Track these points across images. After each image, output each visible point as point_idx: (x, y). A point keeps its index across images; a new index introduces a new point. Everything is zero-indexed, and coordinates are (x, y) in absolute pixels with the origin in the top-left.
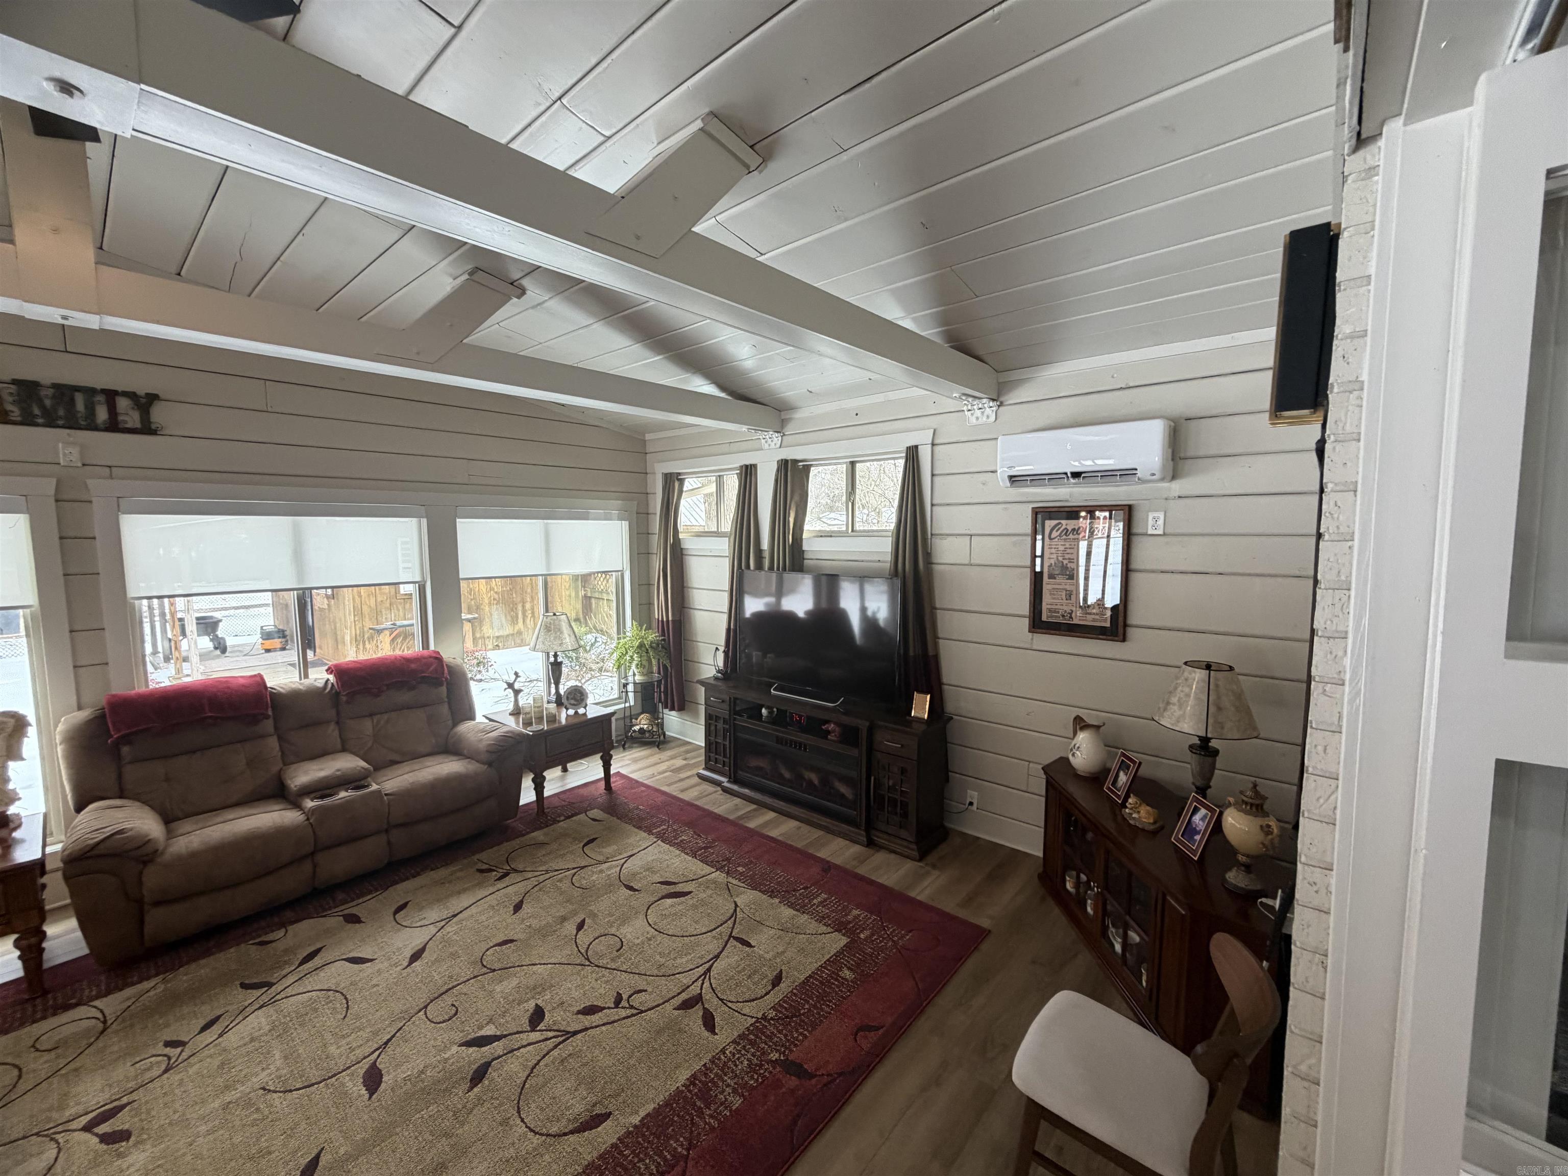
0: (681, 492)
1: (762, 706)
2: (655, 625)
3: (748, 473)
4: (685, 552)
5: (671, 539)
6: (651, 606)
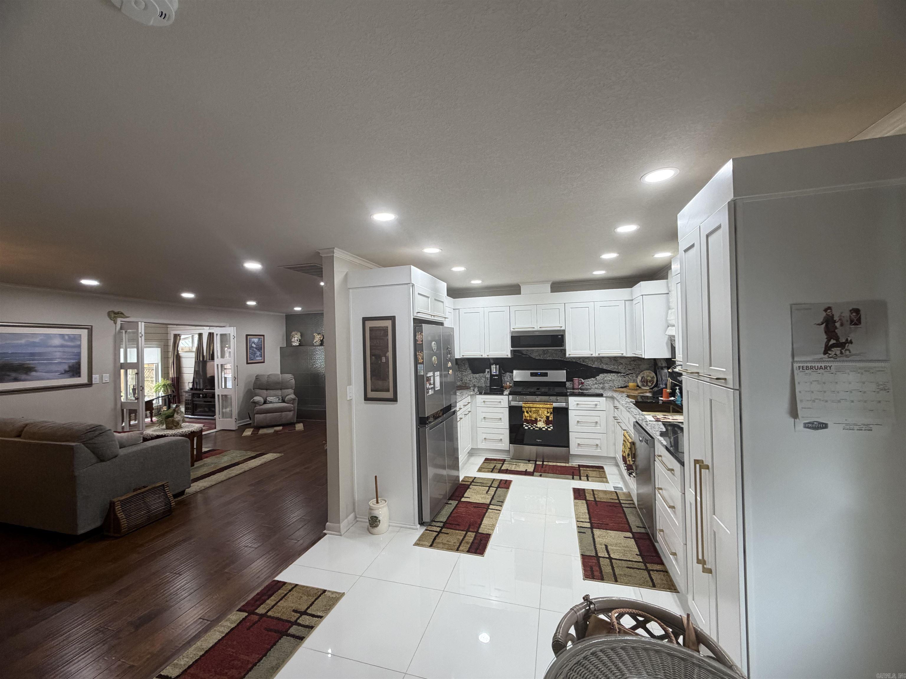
0: (180, 339)
1: (200, 394)
2: (170, 379)
3: (200, 335)
4: (181, 357)
5: (176, 353)
6: (168, 373)
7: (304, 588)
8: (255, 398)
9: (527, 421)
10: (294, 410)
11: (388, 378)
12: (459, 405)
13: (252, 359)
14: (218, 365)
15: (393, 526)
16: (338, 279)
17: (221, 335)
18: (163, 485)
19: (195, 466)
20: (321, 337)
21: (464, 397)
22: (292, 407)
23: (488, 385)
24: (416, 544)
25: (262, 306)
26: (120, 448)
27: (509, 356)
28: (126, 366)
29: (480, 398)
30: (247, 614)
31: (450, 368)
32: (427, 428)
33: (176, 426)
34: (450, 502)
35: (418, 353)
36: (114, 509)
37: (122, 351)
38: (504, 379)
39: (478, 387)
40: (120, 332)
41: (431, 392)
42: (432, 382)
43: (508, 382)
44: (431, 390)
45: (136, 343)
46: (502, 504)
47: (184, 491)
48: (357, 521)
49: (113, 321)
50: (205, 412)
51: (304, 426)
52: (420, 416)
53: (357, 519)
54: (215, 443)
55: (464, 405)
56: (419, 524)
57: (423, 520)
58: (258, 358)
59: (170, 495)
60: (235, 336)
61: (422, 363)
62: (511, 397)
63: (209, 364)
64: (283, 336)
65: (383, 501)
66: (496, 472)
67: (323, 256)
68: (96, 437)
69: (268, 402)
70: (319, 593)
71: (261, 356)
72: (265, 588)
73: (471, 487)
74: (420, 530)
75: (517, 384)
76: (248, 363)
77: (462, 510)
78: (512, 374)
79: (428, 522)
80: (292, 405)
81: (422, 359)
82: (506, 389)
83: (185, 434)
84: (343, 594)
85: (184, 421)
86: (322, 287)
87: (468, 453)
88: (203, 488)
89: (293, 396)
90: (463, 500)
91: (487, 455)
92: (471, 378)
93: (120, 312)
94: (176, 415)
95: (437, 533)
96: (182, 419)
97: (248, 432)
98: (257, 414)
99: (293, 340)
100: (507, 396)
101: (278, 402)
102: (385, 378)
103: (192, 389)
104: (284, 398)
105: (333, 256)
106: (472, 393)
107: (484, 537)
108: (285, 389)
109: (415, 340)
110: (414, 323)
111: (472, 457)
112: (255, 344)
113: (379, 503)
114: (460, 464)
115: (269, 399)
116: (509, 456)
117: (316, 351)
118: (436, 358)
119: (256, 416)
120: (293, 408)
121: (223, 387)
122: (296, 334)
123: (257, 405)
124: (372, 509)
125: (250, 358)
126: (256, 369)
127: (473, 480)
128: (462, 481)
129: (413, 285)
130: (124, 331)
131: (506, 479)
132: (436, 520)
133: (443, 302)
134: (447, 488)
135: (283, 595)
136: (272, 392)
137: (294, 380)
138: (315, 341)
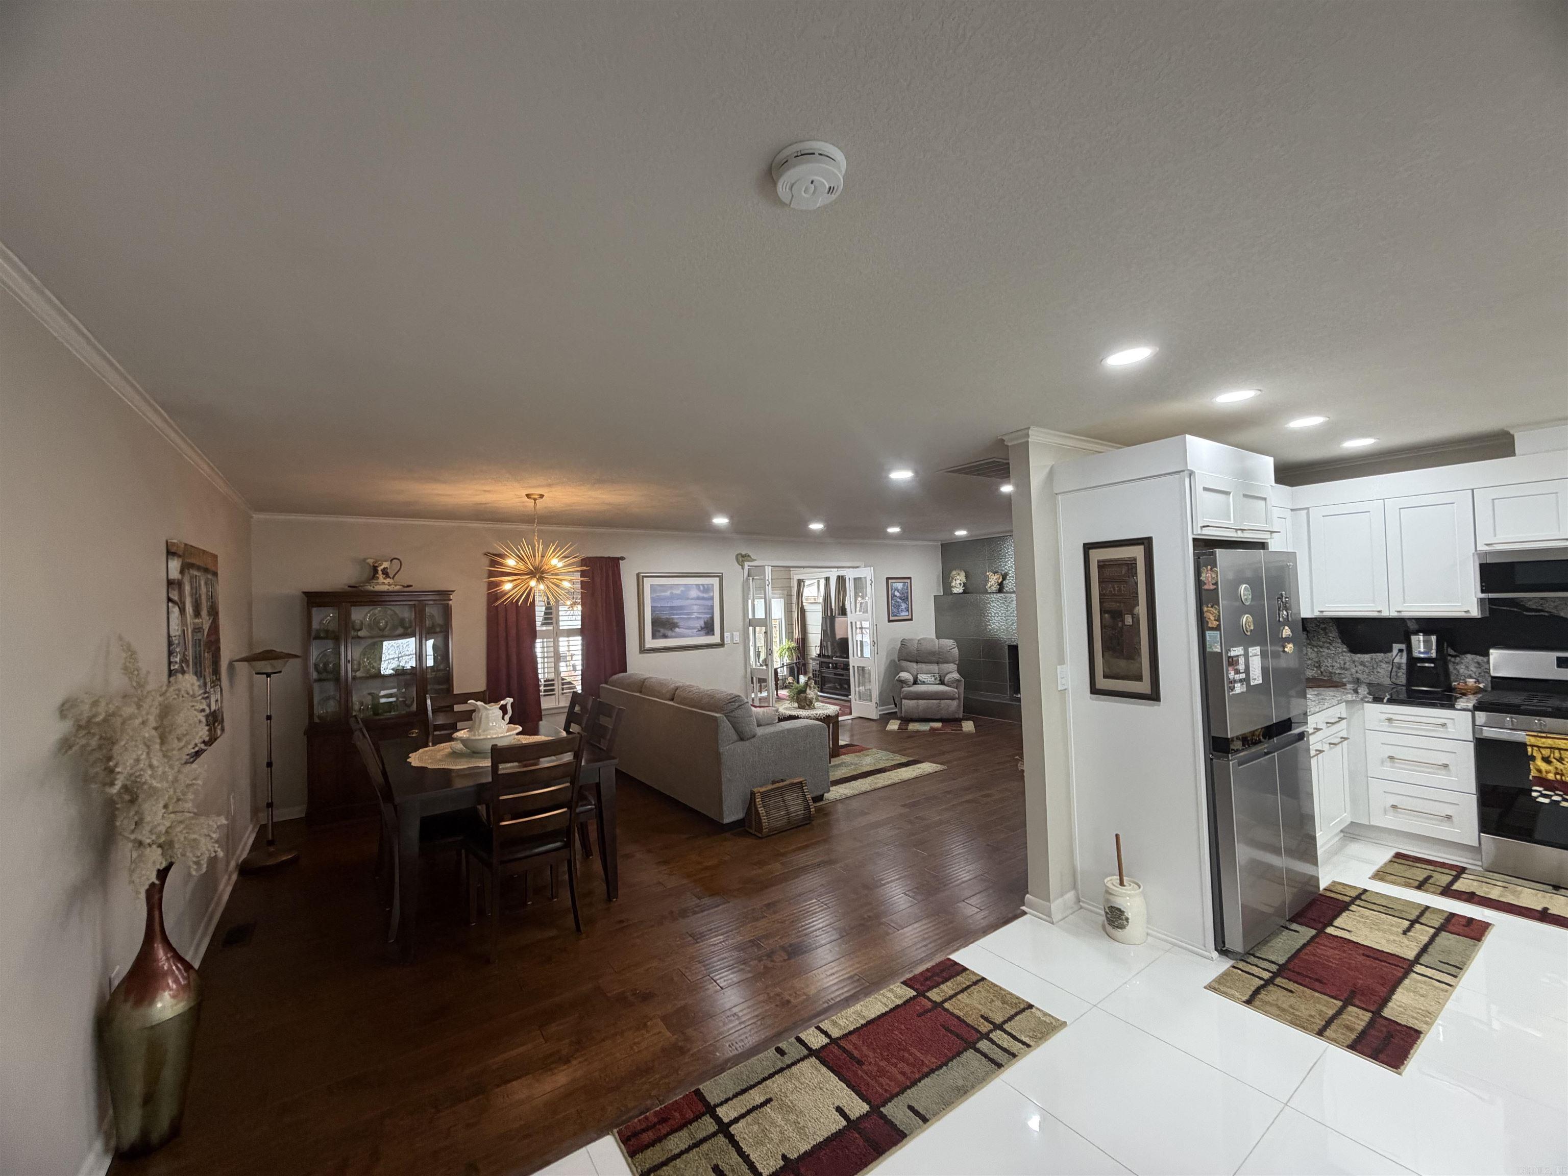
0: (804, 586)
1: (830, 663)
2: (795, 641)
3: (826, 580)
4: (806, 610)
5: (800, 606)
6: (792, 633)
7: (996, 989)
8: (900, 675)
9: (1542, 781)
10: (959, 698)
11: (1140, 655)
12: (1313, 721)
13: (895, 614)
14: (851, 623)
15: (1156, 937)
16: (1036, 480)
17: (855, 579)
18: (801, 783)
19: (833, 764)
20: (999, 579)
21: (1327, 705)
22: (956, 693)
23: (1403, 680)
24: (1209, 987)
25: (908, 533)
26: (758, 726)
27: (1475, 613)
28: (754, 623)
29: (1377, 712)
30: (915, 993)
31: (1288, 640)
32: (1231, 760)
33: (809, 706)
34: (1294, 926)
35: (1205, 609)
36: (755, 800)
37: (750, 601)
38: (1455, 669)
39: (1370, 685)
40: (747, 579)
41: (1239, 688)
42: (1242, 667)
43: (1471, 677)
44: (1239, 685)
45: (763, 592)
46: (1459, 973)
47: (823, 795)
48: (1081, 908)
49: (741, 566)
50: (836, 689)
51: (976, 726)
52: (1213, 734)
53: (1081, 903)
54: (852, 736)
55: (1327, 723)
56: (1216, 949)
57: (1226, 945)
58: (903, 614)
59: (809, 797)
60: (872, 579)
61: (1218, 628)
62: (1481, 717)
63: (839, 620)
64: (938, 578)
65: (1132, 884)
66: (1434, 893)
67: (1010, 444)
68: (736, 709)
69: (920, 682)
70: (1022, 1007)
71: (908, 610)
72: (938, 965)
73: (1353, 907)
74: (1221, 965)
75: (1500, 683)
76: (890, 621)
77: (1326, 952)
78: (1485, 659)
79: (1237, 953)
80: (956, 690)
81: (1215, 620)
82: (1464, 694)
83: (819, 717)
84: (1064, 1024)
85: (817, 700)
86: (1008, 498)
87: (1342, 831)
88: (844, 797)
89: (956, 676)
90: (1330, 930)
91: (1401, 847)
92: (1345, 664)
93: (747, 555)
94: (808, 691)
95: (1262, 982)
96: (815, 697)
97: (893, 726)
98: (905, 698)
99: (953, 584)
100: (1470, 713)
101: (934, 683)
102: (1133, 653)
103: (819, 655)
104: (942, 678)
105: (1028, 442)
106: (1350, 697)
107: (1398, 1031)
108: (944, 663)
109: (1199, 583)
110: (1194, 546)
111: (1351, 841)
112: (898, 592)
113: (1124, 886)
114: (1319, 852)
115: (921, 677)
116: (1480, 863)
117: (992, 601)
118: (1250, 619)
119: (904, 701)
120: (957, 696)
121: (859, 655)
122: (959, 574)
123: (904, 685)
124: (1111, 894)
125: (892, 613)
126: (902, 630)
127: (1361, 894)
128: (1325, 889)
129: (1191, 474)
130: (751, 578)
131: (1469, 916)
132: (1258, 955)
133: (1265, 499)
134: (1285, 895)
135: (964, 986)
136: (924, 667)
137: (956, 649)
138: (989, 585)
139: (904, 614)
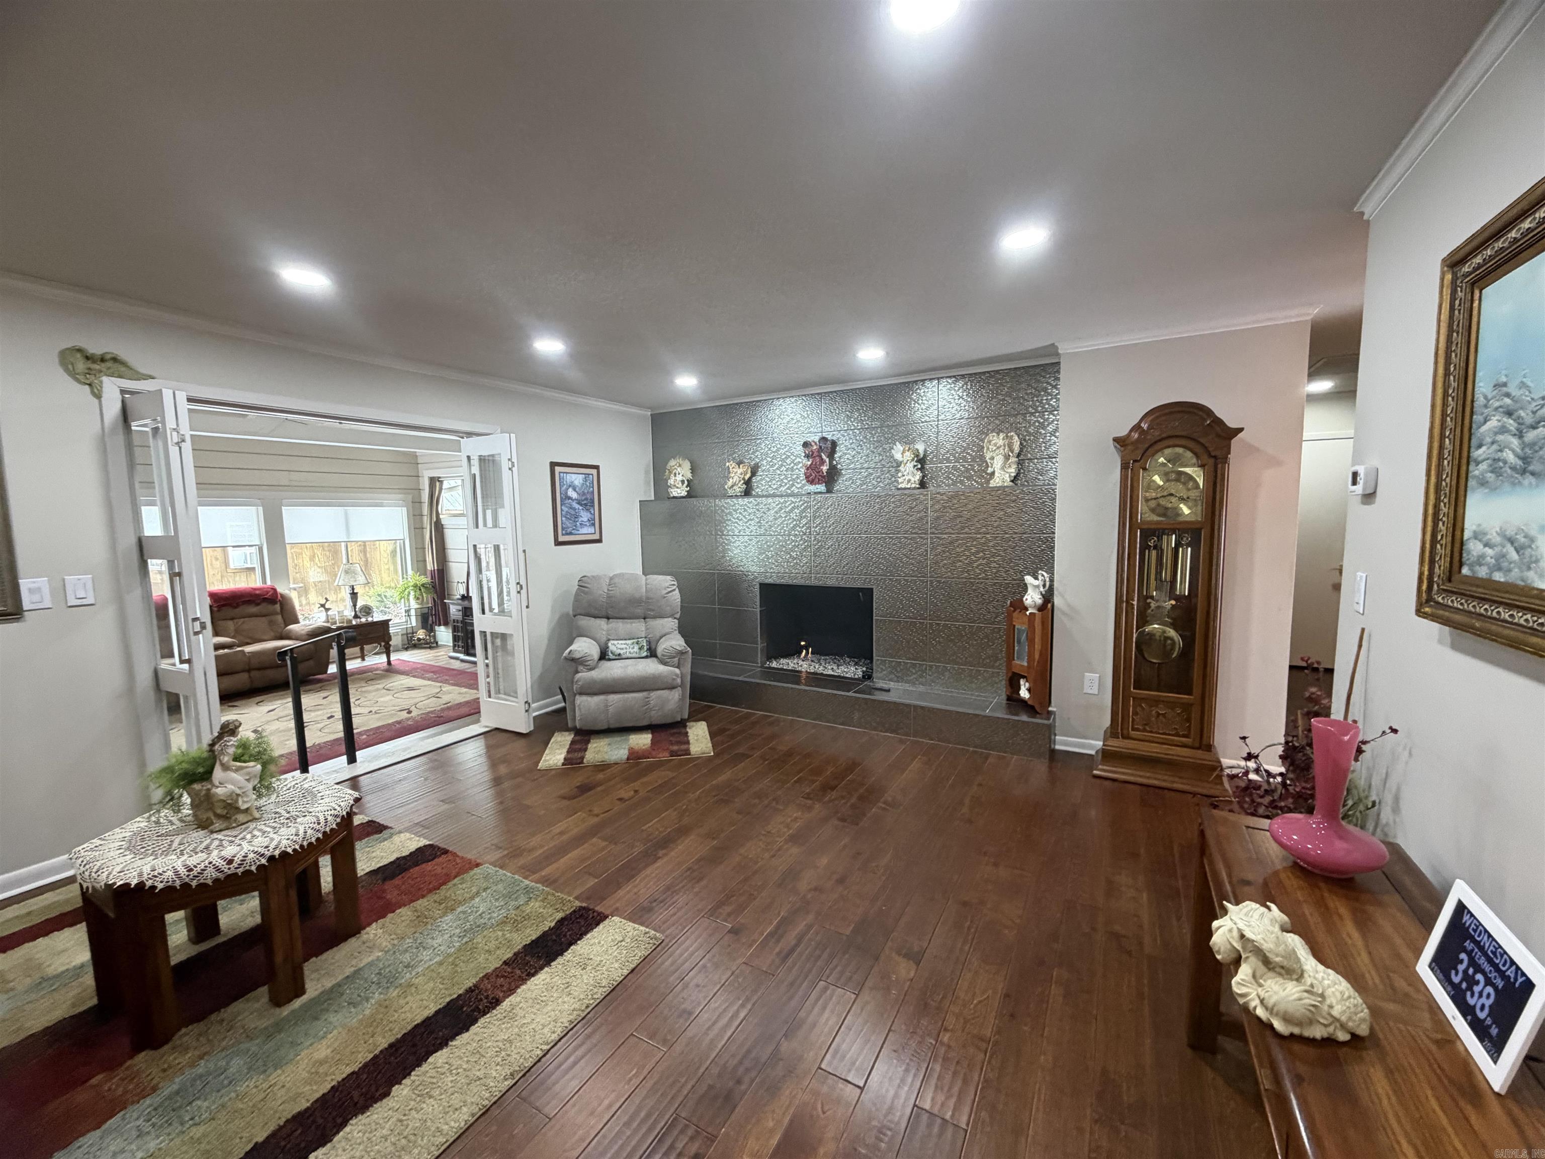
0: (441, 489)
2: (426, 573)
4: (443, 526)
5: (434, 518)
6: (423, 561)
8: (575, 647)
10: (682, 685)
13: (569, 530)
19: (313, 989)
20: (746, 473)
22: (677, 675)
33: (225, 818)
49: (87, 387)
51: (713, 735)
58: (585, 530)
60: (515, 460)
64: (647, 472)
69: (611, 656)
71: (594, 525)
76: (558, 543)
80: (677, 671)
83: (241, 870)
89: (677, 642)
93: (108, 356)
97: (559, 747)
98: (581, 694)
99: (671, 482)
101: (637, 656)
104: (653, 648)
108: (655, 617)
112: (575, 490)
115: (615, 646)
117: (735, 511)
119: (579, 700)
120: (679, 680)
122: (680, 466)
123: (581, 668)
125: (563, 529)
126: (580, 561)
136: (621, 626)
137: (677, 591)
138: (730, 483)
139: (587, 531)
